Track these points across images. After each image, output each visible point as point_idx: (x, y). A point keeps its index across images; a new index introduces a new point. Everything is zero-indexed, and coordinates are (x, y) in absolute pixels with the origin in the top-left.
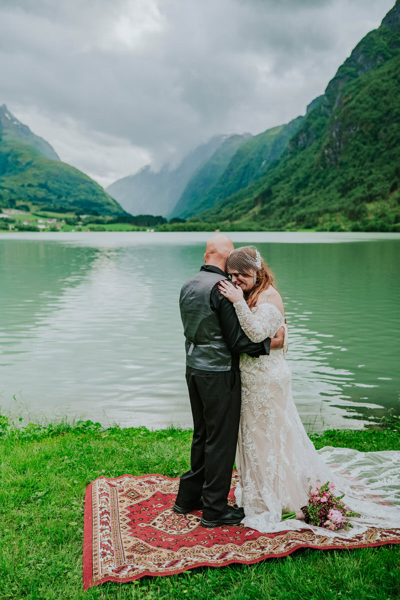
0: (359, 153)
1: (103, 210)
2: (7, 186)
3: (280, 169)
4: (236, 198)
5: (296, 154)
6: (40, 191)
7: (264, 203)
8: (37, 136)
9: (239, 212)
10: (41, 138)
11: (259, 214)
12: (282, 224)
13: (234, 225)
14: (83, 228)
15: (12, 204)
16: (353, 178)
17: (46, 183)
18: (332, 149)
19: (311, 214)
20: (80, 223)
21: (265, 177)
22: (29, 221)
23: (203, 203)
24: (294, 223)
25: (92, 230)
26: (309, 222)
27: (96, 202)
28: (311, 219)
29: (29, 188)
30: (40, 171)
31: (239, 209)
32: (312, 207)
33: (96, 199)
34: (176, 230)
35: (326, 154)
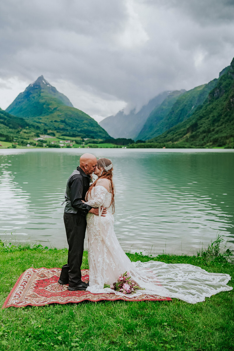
1: (97, 136)
2: (42, 122)
3: (203, 111)
4: (176, 128)
5: (213, 101)
6: (61, 124)
7: (193, 131)
8: (60, 93)
9: (178, 137)
10: (63, 94)
11: (189, 138)
12: (204, 144)
13: (174, 144)
14: (85, 146)
15: (45, 132)
17: (65, 119)
19: (222, 137)
20: (84, 143)
21: (194, 116)
22: (55, 142)
23: (156, 131)
24: (211, 143)
25: (91, 147)
26: (220, 143)
27: (93, 130)
28: (222, 141)
29: (55, 123)
30: (61, 113)
31: (178, 135)
32: (222, 133)
33: (93, 129)
34: (139, 147)
35: (231, 101)
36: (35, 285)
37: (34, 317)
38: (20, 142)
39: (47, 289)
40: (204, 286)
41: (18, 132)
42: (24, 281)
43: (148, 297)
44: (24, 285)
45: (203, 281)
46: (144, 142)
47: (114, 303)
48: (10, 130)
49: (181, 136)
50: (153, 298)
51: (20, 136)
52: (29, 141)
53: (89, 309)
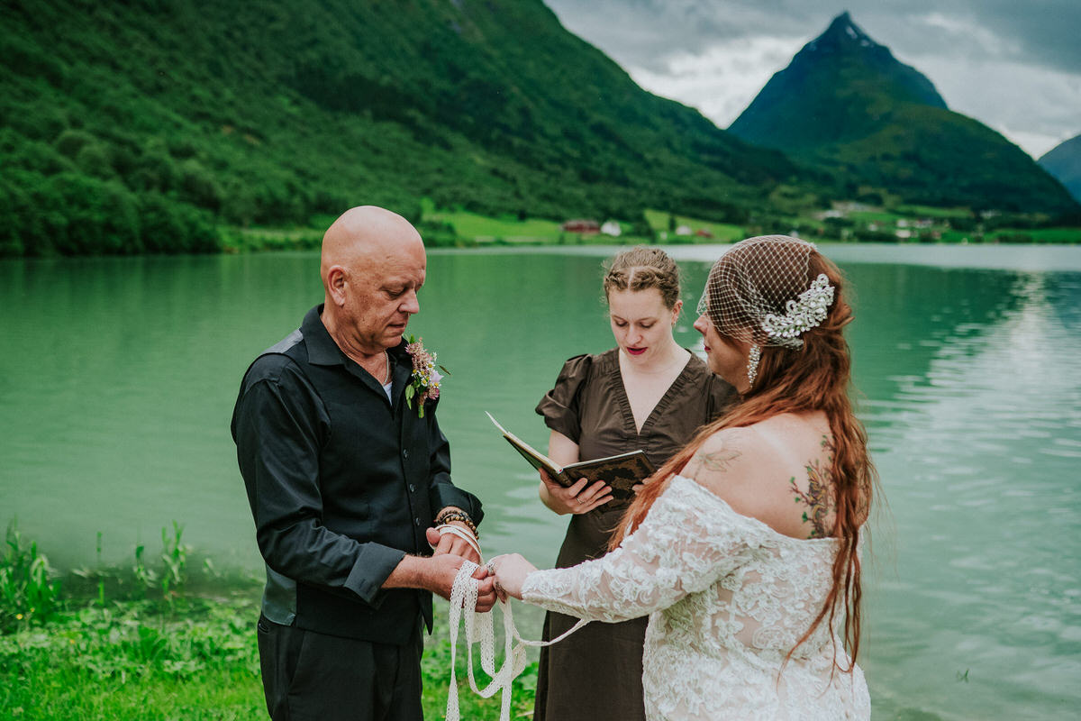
1: (1029, 202)
2: (843, 160)
6: (904, 167)
8: (905, 67)
10: (912, 69)
14: (987, 236)
15: (850, 193)
17: (918, 150)
20: (980, 227)
22: (879, 223)
25: (1004, 240)
27: (1015, 185)
29: (883, 162)
30: (907, 131)
33: (1017, 179)
38: (769, 224)
41: (765, 194)
48: (741, 188)
51: (770, 206)
52: (796, 223)
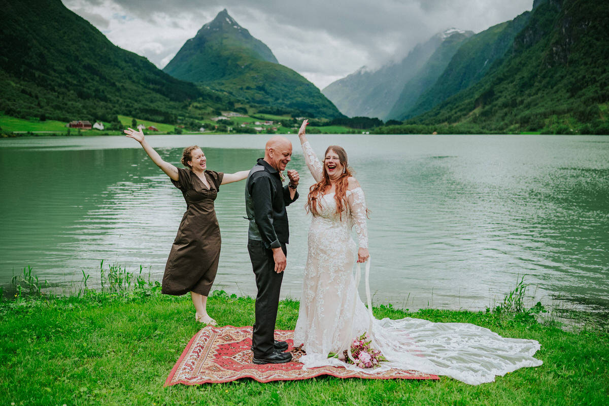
0: (591, 50)
1: (319, 113)
2: (226, 89)
3: (504, 68)
4: (456, 99)
5: (521, 52)
6: (258, 93)
7: (485, 104)
8: (256, 40)
9: (459, 114)
10: (260, 41)
11: (479, 115)
12: (505, 127)
13: (452, 127)
15: (230, 107)
16: (584, 77)
17: (264, 85)
18: (561, 46)
19: (536, 115)
20: (296, 125)
21: (487, 77)
22: (247, 123)
24: (517, 125)
26: (534, 124)
27: (312, 104)
28: (537, 120)
29: (247, 91)
30: (258, 74)
31: (459, 111)
32: (538, 108)
33: (312, 101)
34: (393, 132)
35: (554, 51)
36: (216, 353)
37: (215, 400)
38: (188, 124)
39: (236, 360)
40: (493, 359)
41: (185, 107)
42: (199, 345)
43: (400, 374)
44: (199, 352)
45: (493, 350)
46: (400, 123)
47: (345, 382)
48: (172, 103)
49: (465, 112)
50: (408, 375)
51: (189, 113)
53: (303, 388)
